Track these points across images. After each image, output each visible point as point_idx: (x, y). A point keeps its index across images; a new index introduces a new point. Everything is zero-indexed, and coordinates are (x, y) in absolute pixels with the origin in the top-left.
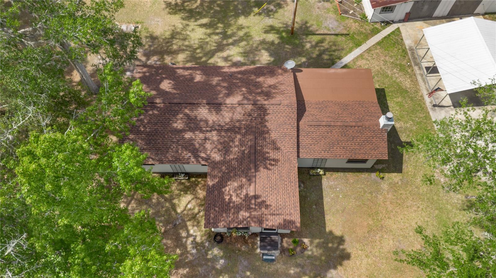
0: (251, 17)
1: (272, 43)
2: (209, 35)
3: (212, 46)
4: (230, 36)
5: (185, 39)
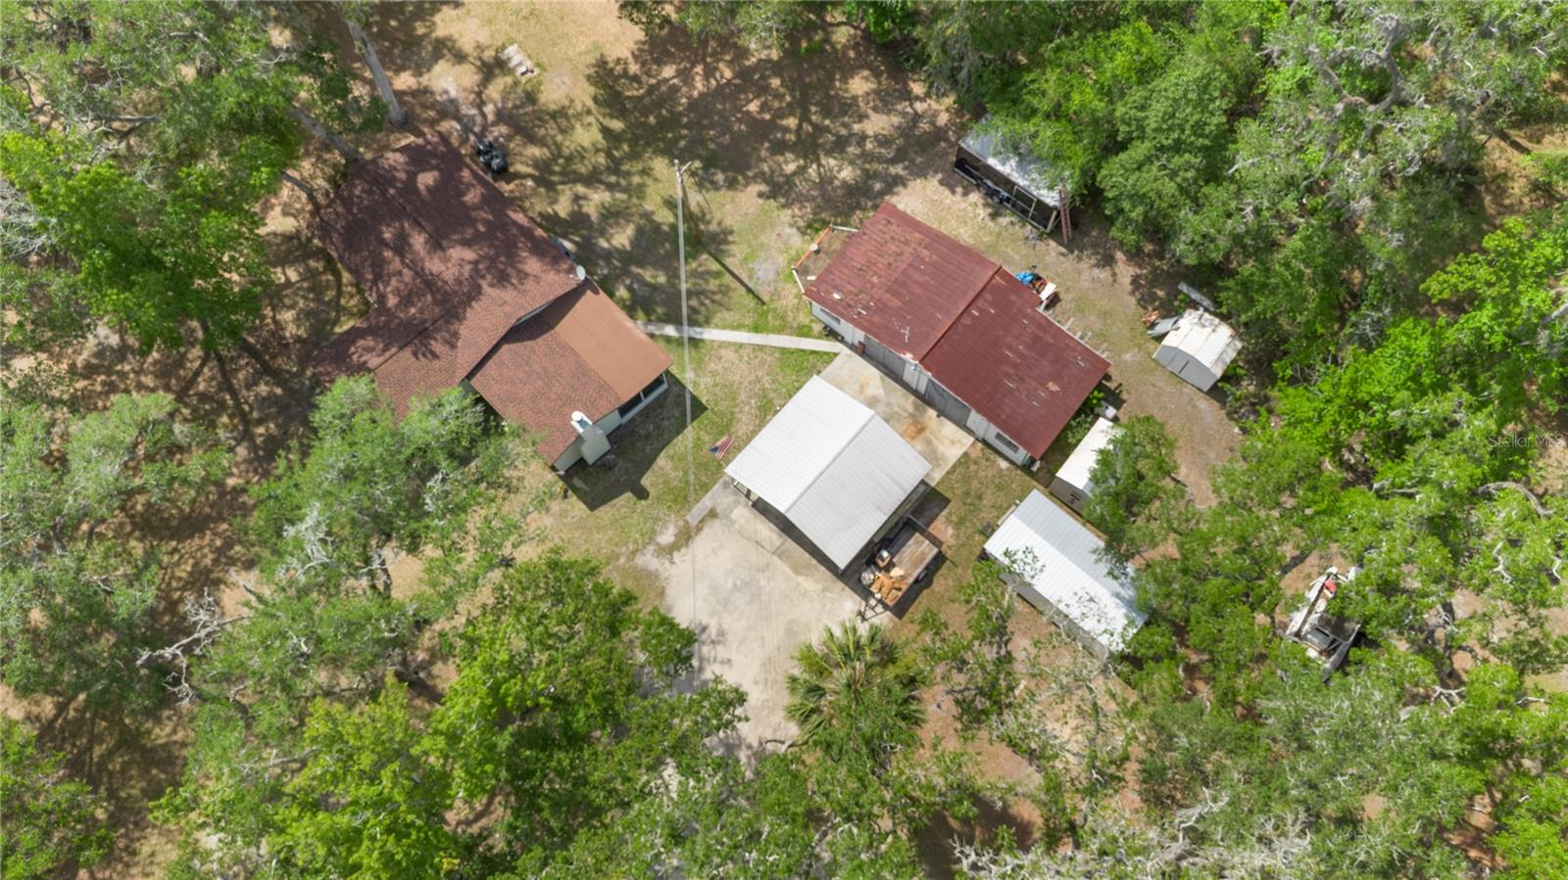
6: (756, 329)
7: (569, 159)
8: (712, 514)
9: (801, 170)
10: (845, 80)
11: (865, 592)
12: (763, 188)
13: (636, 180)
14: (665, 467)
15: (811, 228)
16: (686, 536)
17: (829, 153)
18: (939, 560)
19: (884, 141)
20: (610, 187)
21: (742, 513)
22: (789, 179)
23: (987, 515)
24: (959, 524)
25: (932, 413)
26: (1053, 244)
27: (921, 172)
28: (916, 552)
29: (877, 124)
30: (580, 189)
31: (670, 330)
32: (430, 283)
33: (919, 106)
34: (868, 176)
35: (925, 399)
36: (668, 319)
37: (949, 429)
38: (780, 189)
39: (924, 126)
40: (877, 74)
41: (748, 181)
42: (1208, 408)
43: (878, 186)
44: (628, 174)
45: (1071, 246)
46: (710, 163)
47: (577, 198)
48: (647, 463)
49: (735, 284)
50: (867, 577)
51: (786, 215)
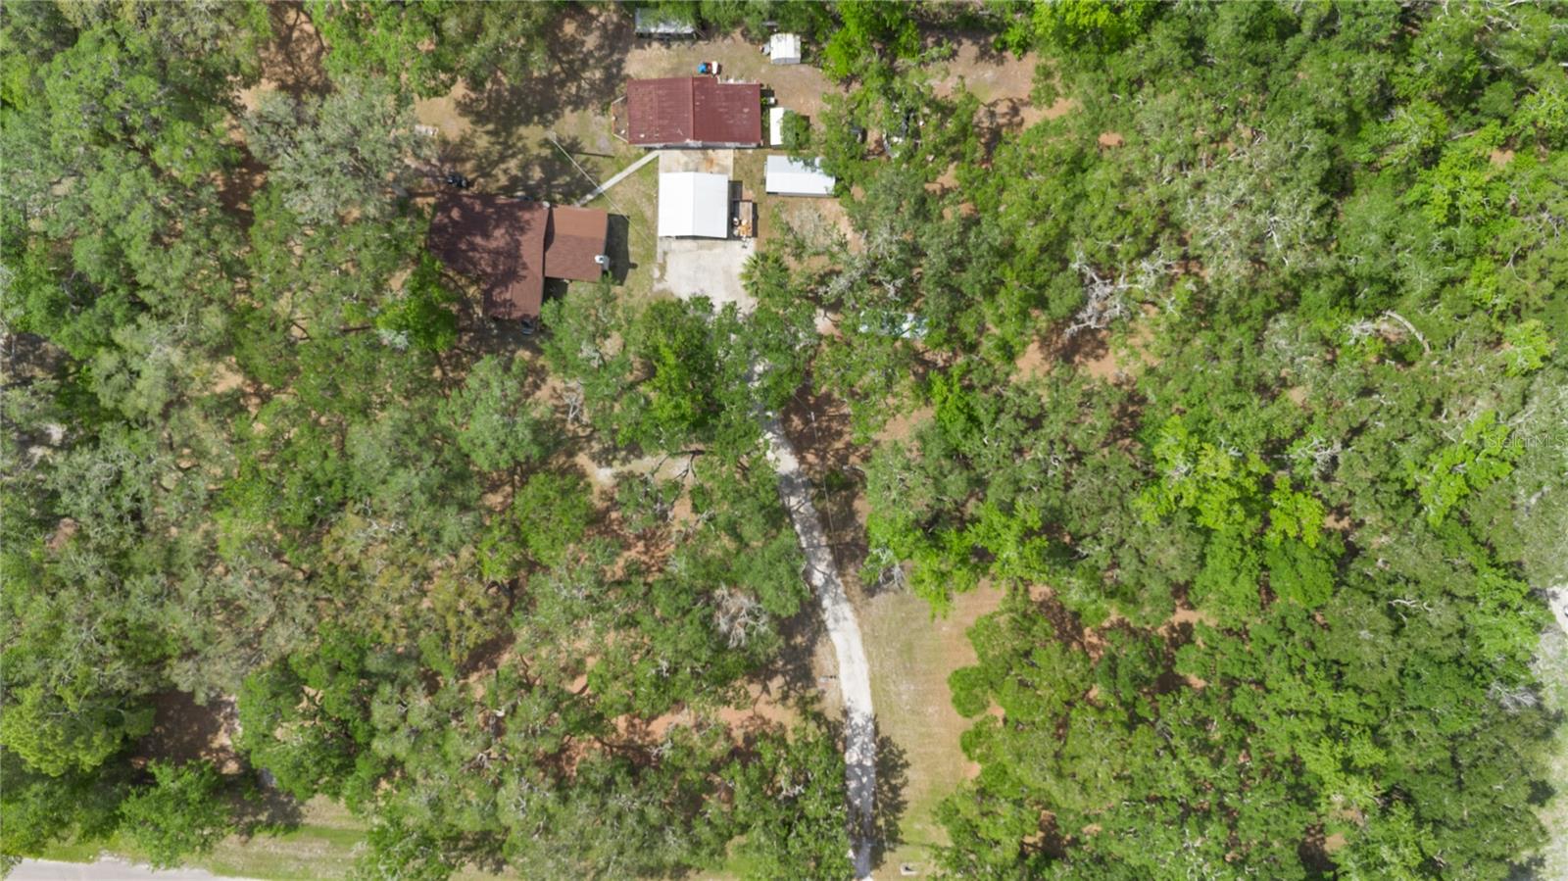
0: (531, 126)
1: (546, 158)
2: (493, 144)
3: (495, 156)
4: (510, 147)
5: (473, 147)
6: (620, 170)
7: (486, 157)
8: (665, 253)
9: (579, 87)
10: (561, 30)
11: (739, 238)
12: (570, 108)
13: (520, 144)
14: (634, 251)
15: (604, 110)
16: (663, 268)
17: (584, 71)
18: (755, 206)
19: (600, 47)
20: (513, 155)
21: (675, 245)
22: (577, 95)
23: (758, 176)
24: (752, 187)
25: (710, 152)
26: (701, 42)
27: (626, 51)
28: (745, 209)
29: (591, 41)
30: (503, 166)
31: (589, 197)
32: (497, 252)
33: (601, 19)
34: (607, 69)
35: (704, 148)
36: (584, 194)
37: (721, 153)
38: (578, 103)
39: (610, 27)
40: (572, 17)
41: (562, 109)
42: (805, 69)
43: (615, 70)
44: (514, 145)
45: (708, 38)
46: (541, 113)
47: (505, 171)
48: (626, 252)
49: (597, 159)
50: (736, 232)
51: (590, 112)
